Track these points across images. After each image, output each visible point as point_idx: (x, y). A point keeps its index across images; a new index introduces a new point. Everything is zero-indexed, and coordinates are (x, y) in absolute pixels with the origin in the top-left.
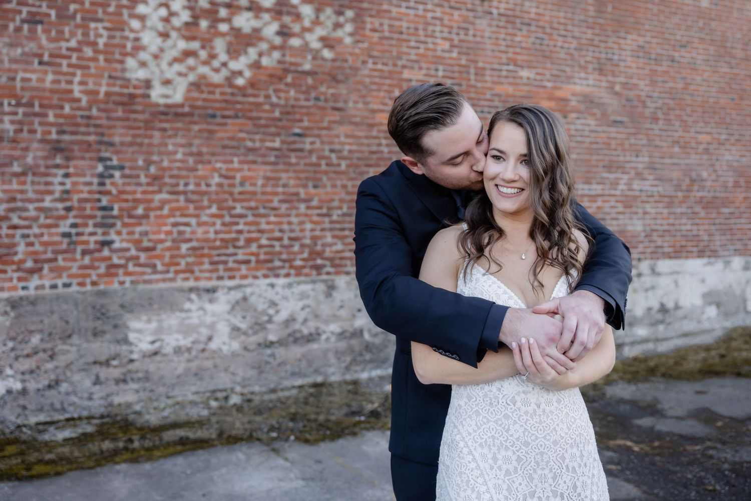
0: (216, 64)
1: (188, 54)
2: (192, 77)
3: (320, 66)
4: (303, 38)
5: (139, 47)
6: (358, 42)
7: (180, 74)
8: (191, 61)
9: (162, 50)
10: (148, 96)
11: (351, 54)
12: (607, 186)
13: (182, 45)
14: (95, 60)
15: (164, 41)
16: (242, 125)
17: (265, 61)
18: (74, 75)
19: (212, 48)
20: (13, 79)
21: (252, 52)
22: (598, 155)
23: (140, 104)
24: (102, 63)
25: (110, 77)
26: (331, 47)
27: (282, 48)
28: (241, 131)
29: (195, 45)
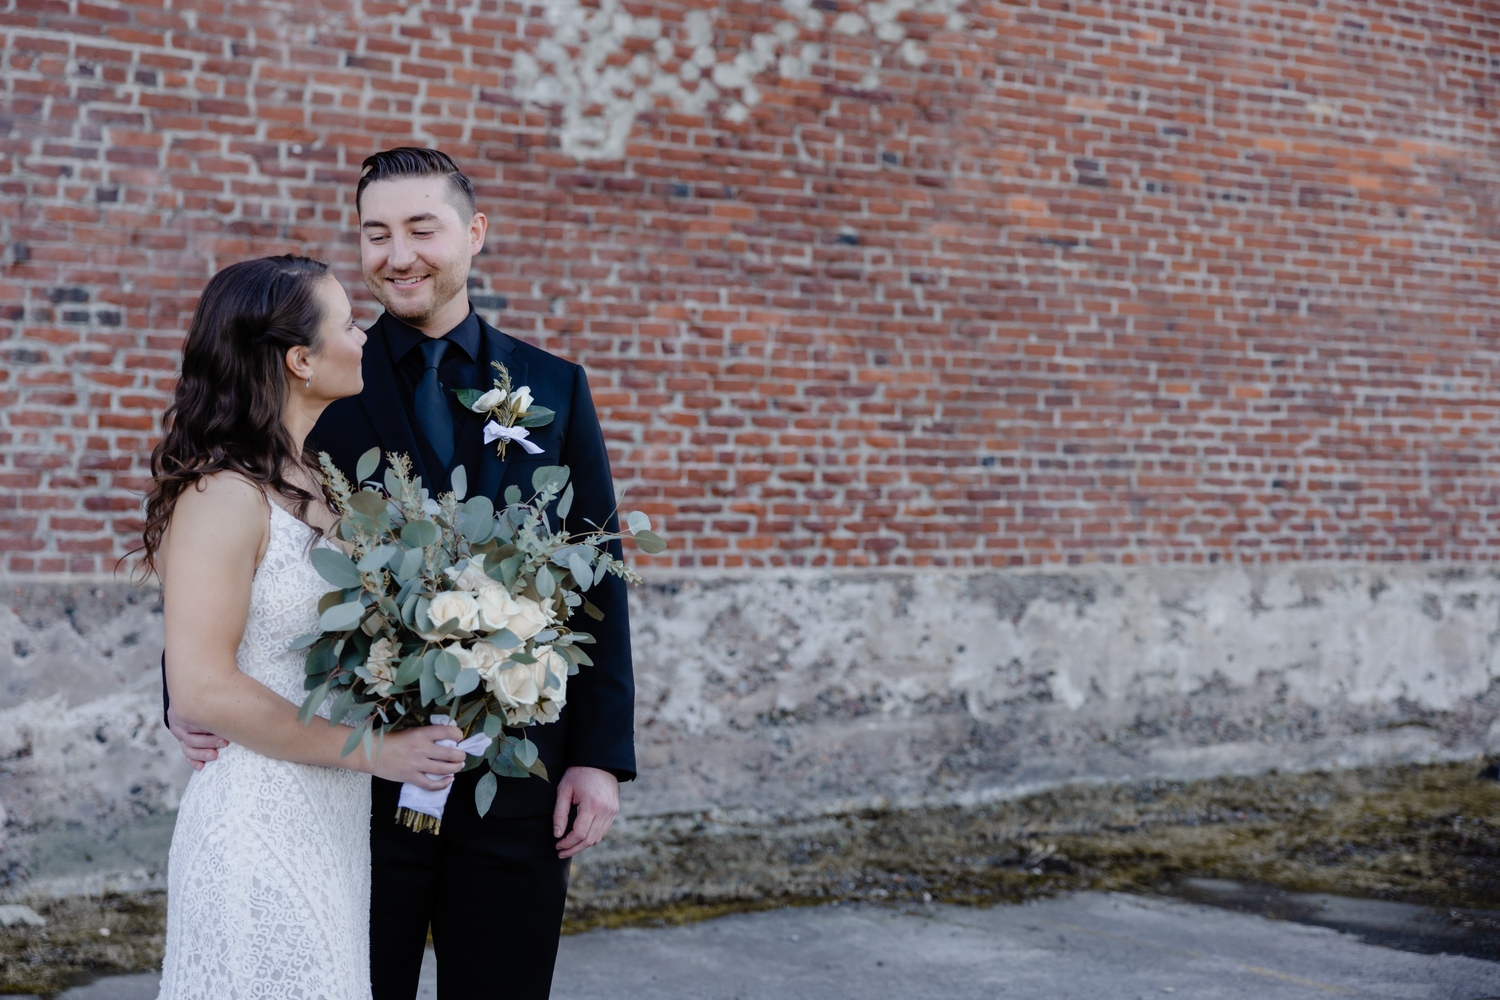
0: (690, 71)
1: (636, 46)
2: (642, 102)
3: (897, 82)
4: (865, 16)
5: (540, 32)
6: (978, 26)
7: (620, 94)
8: (640, 64)
9: (585, 37)
10: (556, 142)
11: (962, 55)
12: (1486, 382)
13: (625, 26)
14: (454, 56)
15: (589, 16)
16: (737, 212)
17: (788, 68)
18: (413, 89)
19: (682, 34)
20: (296, 96)
21: (763, 44)
22: (1469, 305)
23: (539, 159)
24: (468, 65)
25: (484, 97)
26: (920, 37)
27: (822, 37)
28: (735, 228)
29: (650, 27)
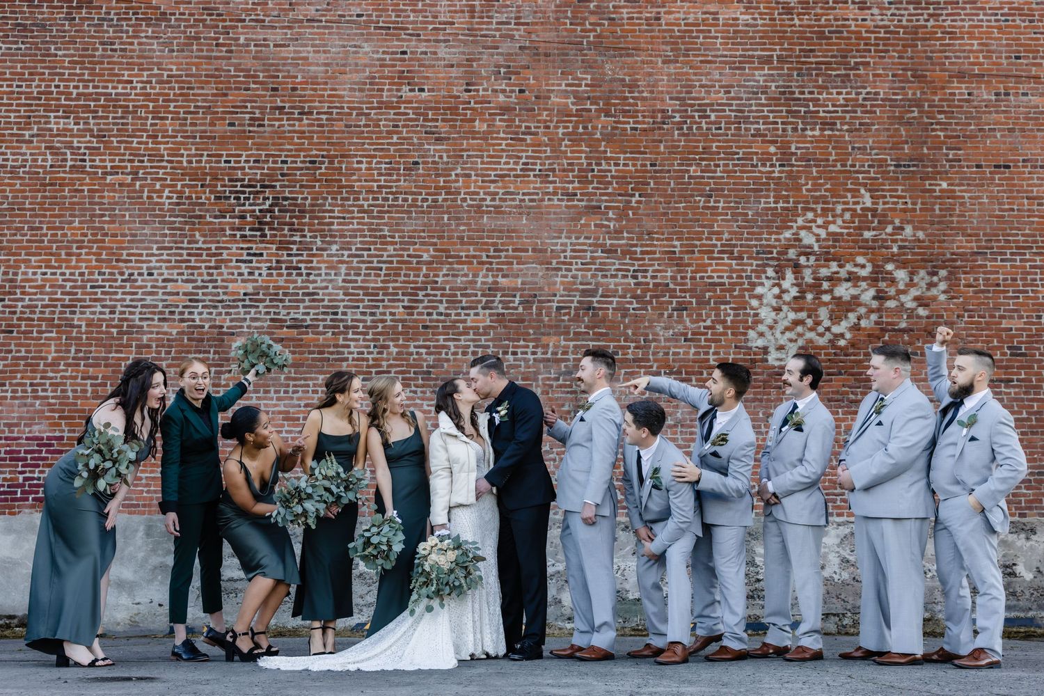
0: (821, 329)
1: (797, 323)
2: (801, 342)
3: (916, 323)
4: (899, 300)
5: (758, 322)
6: (953, 298)
7: (791, 340)
8: (800, 329)
9: (776, 322)
10: (767, 360)
11: (946, 310)
13: (792, 316)
14: (725, 334)
15: (777, 314)
16: (844, 380)
17: (863, 323)
18: (710, 347)
19: (817, 316)
20: (667, 354)
21: (852, 317)
23: (759, 367)
24: (730, 336)
25: (736, 347)
26: (926, 305)
27: (878, 310)
28: (843, 386)
29: (803, 315)
